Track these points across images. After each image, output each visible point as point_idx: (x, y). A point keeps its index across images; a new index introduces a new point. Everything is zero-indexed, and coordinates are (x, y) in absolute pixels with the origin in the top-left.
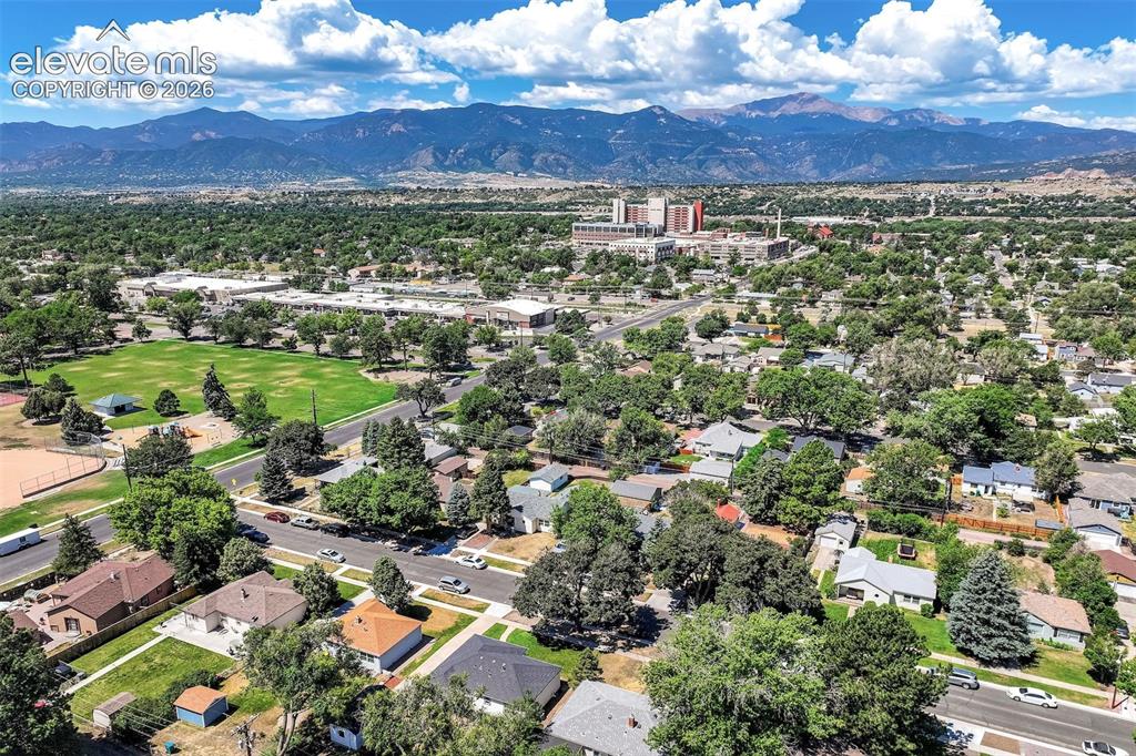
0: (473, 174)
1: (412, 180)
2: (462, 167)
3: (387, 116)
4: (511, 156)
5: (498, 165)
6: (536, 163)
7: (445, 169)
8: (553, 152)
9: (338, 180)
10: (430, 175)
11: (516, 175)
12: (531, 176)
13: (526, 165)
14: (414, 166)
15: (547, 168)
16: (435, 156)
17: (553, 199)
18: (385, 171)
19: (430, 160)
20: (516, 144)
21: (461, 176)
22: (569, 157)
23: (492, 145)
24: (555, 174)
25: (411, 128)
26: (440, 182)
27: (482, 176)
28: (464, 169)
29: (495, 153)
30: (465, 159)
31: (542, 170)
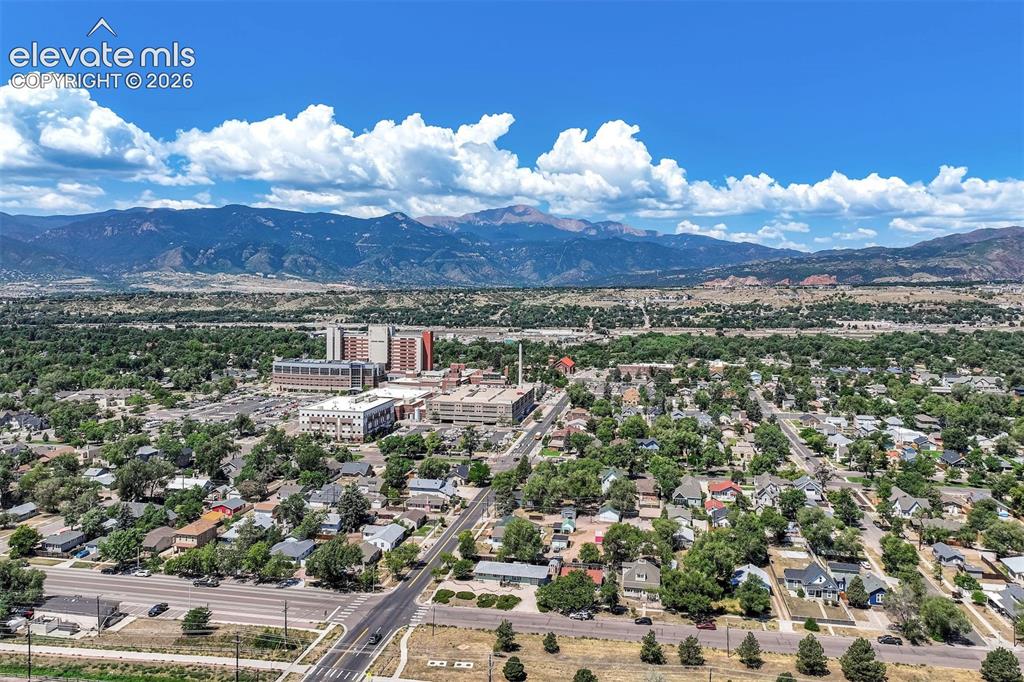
0: (221, 275)
1: (157, 281)
2: (211, 267)
3: (139, 214)
4: (262, 256)
5: (248, 266)
6: (286, 264)
7: (193, 269)
8: (302, 253)
9: (74, 281)
10: (176, 276)
11: (265, 276)
12: (281, 278)
13: (276, 266)
14: (162, 266)
15: (297, 270)
16: (184, 256)
17: (293, 306)
18: (130, 271)
19: (178, 260)
20: (267, 245)
21: (209, 277)
22: (319, 260)
23: (243, 246)
24: (305, 275)
25: (163, 227)
26: (186, 283)
27: (231, 278)
28: (213, 270)
29: (246, 253)
30: (214, 260)
31: (291, 271)
